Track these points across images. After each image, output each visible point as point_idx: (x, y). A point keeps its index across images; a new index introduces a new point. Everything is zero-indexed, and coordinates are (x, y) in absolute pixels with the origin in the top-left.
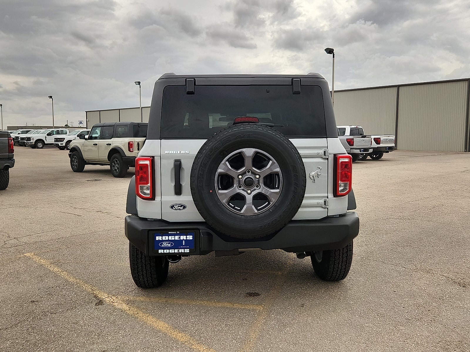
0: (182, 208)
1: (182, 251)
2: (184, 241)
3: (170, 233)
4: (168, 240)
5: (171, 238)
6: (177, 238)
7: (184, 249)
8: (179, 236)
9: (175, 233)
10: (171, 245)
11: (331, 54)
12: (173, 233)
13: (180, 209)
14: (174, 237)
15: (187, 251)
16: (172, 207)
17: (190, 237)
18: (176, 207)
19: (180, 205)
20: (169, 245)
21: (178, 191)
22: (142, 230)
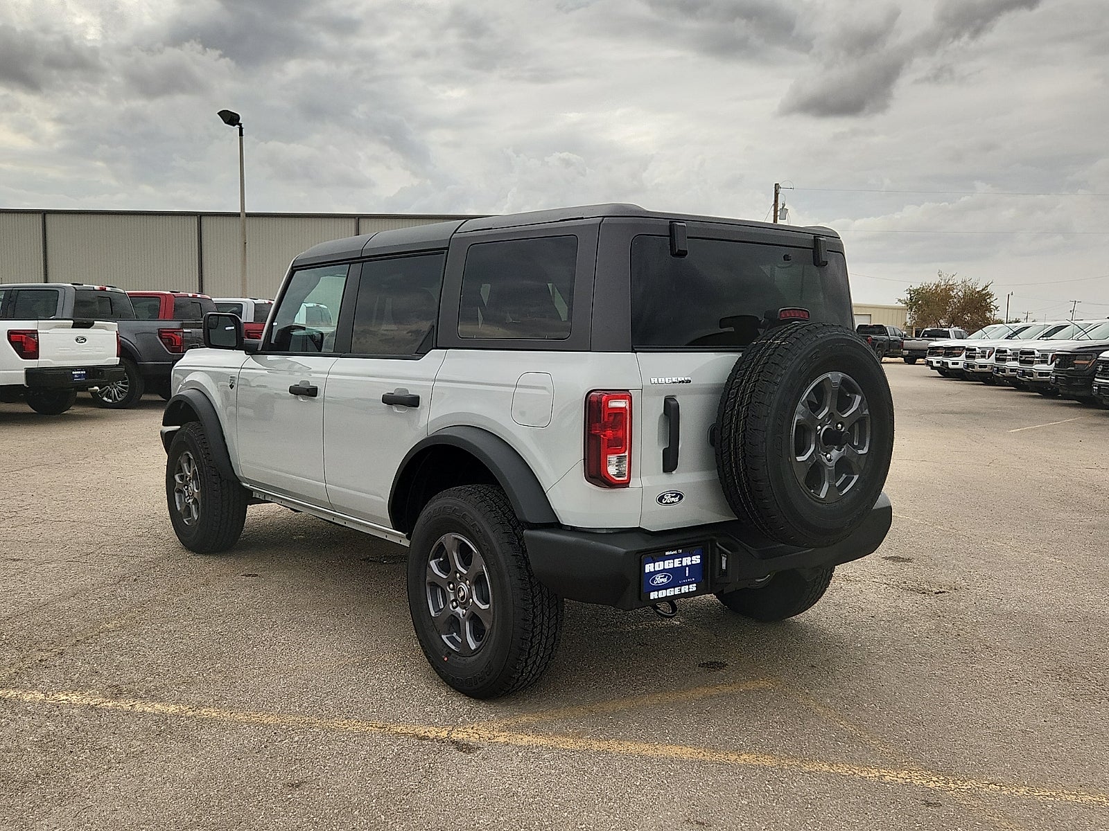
0: (677, 498)
1: (685, 589)
2: (687, 568)
3: (667, 553)
4: (664, 570)
5: (668, 564)
6: (677, 563)
7: (689, 584)
8: (680, 559)
9: (675, 552)
10: (668, 579)
11: (234, 125)
12: (673, 553)
13: (673, 502)
14: (672, 561)
15: (693, 588)
16: (661, 499)
17: (696, 559)
18: (668, 498)
19: (673, 493)
20: (665, 580)
21: (670, 462)
22: (626, 553)
